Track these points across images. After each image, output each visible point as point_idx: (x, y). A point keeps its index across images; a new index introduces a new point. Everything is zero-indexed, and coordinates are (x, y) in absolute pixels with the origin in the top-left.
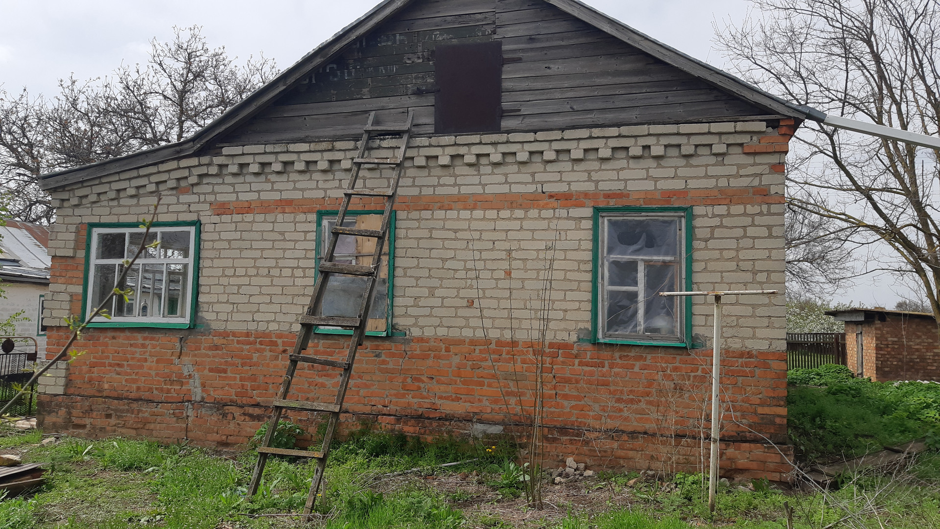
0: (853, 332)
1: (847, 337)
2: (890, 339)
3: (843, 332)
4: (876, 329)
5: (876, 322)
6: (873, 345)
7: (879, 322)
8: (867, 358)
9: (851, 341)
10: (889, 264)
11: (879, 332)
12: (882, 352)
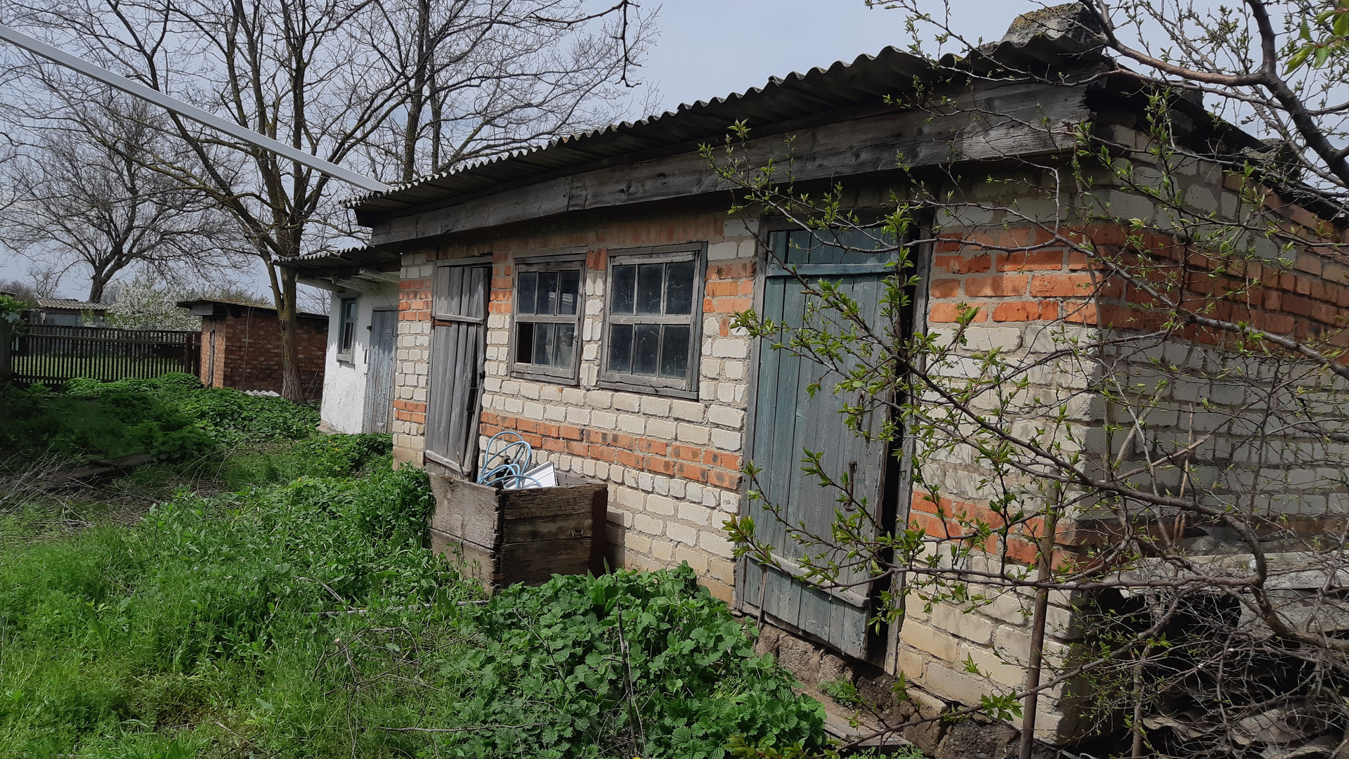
0: (208, 331)
1: (202, 337)
2: (244, 340)
3: (200, 330)
4: (227, 327)
5: (229, 318)
6: (223, 347)
7: (232, 318)
8: (217, 364)
9: (205, 343)
11: (231, 330)
12: (233, 357)
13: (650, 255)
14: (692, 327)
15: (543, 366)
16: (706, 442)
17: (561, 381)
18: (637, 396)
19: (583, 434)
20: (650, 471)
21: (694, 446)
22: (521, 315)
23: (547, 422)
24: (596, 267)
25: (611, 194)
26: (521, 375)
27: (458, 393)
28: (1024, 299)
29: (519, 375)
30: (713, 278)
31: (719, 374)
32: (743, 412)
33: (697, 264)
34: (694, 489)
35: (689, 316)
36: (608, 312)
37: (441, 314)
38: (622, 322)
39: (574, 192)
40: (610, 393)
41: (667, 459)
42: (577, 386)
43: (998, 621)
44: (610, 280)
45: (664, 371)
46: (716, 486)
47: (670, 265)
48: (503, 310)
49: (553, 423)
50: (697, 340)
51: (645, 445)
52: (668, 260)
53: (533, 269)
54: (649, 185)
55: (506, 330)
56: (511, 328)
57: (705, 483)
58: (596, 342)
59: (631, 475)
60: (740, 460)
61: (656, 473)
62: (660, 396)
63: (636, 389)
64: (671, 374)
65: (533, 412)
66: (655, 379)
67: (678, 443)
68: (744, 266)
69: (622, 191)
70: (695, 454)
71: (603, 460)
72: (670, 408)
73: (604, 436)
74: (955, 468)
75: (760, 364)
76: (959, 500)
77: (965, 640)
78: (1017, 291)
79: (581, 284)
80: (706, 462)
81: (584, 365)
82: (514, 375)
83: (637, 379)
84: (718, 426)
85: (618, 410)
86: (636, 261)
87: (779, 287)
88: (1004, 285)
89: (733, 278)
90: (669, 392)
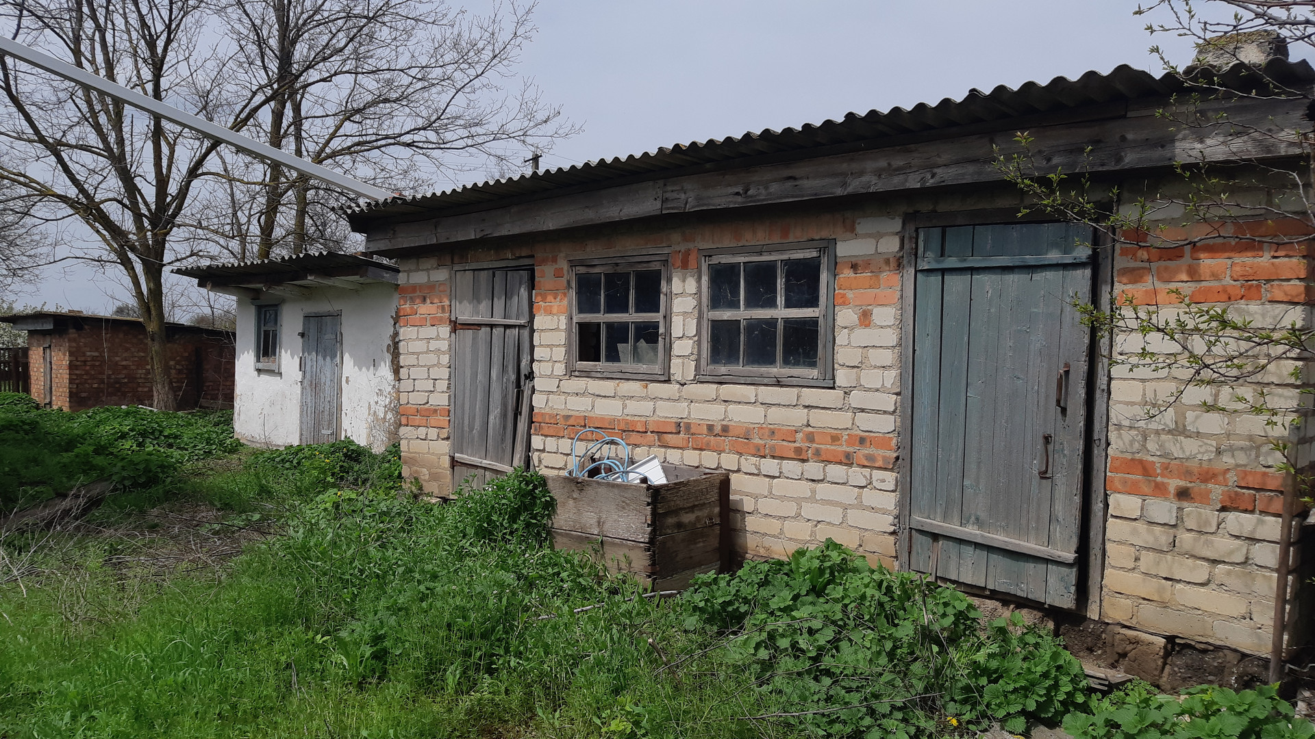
0: (39, 346)
1: (31, 352)
2: (88, 354)
3: (27, 345)
4: (70, 341)
5: (71, 331)
6: (66, 362)
7: (74, 330)
8: (57, 380)
9: (36, 359)
10: (86, 251)
11: (74, 344)
12: (77, 372)
13: (760, 253)
14: (821, 321)
15: (616, 364)
16: (849, 426)
17: (645, 377)
18: (753, 387)
19: (680, 427)
20: (773, 457)
21: (832, 431)
22: (582, 316)
23: (628, 418)
24: (685, 265)
25: (723, 196)
26: (587, 374)
27: (496, 396)
28: (1224, 283)
29: (583, 374)
30: (847, 273)
31: (861, 362)
32: (895, 396)
33: (824, 261)
34: (835, 471)
35: (816, 309)
36: (705, 309)
37: (465, 315)
38: (725, 318)
39: (668, 195)
40: (715, 386)
41: (797, 445)
42: (668, 381)
43: (1215, 562)
44: (705, 279)
45: (786, 362)
46: (864, 466)
47: (786, 262)
48: (555, 311)
49: (637, 419)
50: (829, 331)
51: (767, 433)
52: (785, 257)
53: (597, 270)
54: (774, 188)
55: (561, 331)
56: (569, 330)
57: (850, 465)
58: (690, 338)
59: (749, 463)
60: (894, 441)
61: (782, 458)
62: (782, 386)
63: (749, 380)
64: (797, 364)
65: (609, 409)
66: (776, 370)
67: (810, 429)
68: (887, 262)
69: (738, 194)
70: (835, 439)
71: (709, 450)
72: (798, 397)
73: (710, 428)
74: (1157, 432)
75: (914, 351)
76: (1163, 460)
77: (1179, 581)
78: (1216, 276)
79: (663, 284)
80: (849, 443)
81: (674, 361)
82: (577, 374)
83: (750, 371)
84: (863, 410)
85: (725, 401)
86: (741, 259)
87: (935, 280)
88: (1201, 272)
89: (872, 272)
90: (794, 381)
